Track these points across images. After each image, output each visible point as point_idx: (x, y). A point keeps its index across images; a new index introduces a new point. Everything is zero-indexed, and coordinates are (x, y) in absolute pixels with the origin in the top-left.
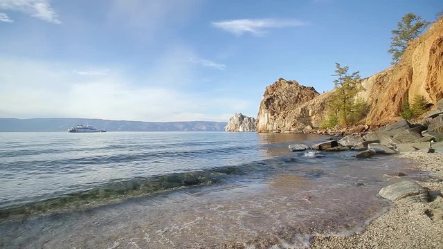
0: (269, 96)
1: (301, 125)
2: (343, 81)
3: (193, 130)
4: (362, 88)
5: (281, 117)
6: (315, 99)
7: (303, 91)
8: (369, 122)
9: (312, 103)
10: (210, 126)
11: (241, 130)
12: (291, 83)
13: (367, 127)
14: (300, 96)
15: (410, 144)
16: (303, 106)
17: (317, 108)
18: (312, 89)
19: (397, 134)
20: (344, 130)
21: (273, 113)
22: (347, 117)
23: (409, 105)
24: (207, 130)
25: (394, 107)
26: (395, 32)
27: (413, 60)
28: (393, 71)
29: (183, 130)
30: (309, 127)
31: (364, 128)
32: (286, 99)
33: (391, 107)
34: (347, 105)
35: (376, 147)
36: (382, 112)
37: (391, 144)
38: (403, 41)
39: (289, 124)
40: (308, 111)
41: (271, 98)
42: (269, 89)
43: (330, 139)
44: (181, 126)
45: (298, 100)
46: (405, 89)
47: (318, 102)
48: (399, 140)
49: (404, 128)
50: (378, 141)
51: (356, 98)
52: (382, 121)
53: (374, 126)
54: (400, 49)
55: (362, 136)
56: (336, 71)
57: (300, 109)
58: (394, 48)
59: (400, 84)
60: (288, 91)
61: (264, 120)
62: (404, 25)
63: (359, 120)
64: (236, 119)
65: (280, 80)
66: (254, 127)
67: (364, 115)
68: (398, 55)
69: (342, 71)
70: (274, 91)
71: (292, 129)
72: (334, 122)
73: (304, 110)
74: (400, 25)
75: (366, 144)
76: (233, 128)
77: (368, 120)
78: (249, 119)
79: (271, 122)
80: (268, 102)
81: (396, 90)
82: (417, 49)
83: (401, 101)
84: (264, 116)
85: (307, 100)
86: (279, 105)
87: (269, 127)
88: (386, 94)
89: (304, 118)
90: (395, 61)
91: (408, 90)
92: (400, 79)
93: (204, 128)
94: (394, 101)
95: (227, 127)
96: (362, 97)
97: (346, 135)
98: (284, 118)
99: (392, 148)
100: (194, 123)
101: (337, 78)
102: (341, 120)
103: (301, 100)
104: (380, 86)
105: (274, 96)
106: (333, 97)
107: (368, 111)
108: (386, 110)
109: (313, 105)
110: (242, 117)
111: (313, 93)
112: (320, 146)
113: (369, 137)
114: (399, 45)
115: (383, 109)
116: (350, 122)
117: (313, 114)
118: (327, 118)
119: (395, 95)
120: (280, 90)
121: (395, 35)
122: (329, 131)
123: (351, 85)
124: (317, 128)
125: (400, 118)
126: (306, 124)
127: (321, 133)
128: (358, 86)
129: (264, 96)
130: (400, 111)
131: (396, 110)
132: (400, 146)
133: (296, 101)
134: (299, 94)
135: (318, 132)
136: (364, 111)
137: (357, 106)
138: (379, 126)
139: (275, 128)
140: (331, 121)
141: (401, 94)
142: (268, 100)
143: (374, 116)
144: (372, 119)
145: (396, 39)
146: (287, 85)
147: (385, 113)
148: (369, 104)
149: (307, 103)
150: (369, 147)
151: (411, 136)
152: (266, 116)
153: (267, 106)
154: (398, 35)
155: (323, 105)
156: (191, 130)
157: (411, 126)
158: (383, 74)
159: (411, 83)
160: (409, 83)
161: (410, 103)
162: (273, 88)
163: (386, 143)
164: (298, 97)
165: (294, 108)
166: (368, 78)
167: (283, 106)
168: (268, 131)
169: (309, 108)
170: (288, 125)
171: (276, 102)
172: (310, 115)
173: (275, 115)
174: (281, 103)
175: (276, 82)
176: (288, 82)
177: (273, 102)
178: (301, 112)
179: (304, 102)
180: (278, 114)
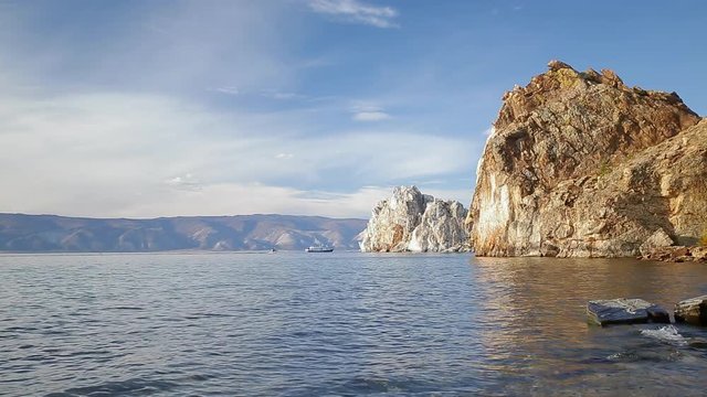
0: (513, 128)
1: (632, 231)
3: (247, 247)
5: (557, 202)
6: (682, 138)
7: (638, 108)
9: (670, 153)
10: (305, 229)
11: (415, 244)
12: (593, 79)
14: (626, 125)
16: (639, 160)
17: (690, 169)
18: (673, 99)
21: (528, 188)
24: (298, 246)
29: (209, 246)
30: (660, 238)
32: (575, 137)
39: (587, 225)
40: (658, 179)
41: (523, 134)
42: (516, 102)
44: (201, 233)
45: (619, 140)
47: (694, 148)
57: (627, 171)
60: (585, 109)
61: (496, 211)
64: (397, 208)
65: (554, 68)
66: (460, 239)
70: (533, 106)
71: (600, 244)
73: (643, 177)
76: (388, 239)
78: (445, 206)
79: (522, 217)
80: (512, 150)
84: (497, 196)
85: (654, 141)
86: (552, 158)
87: (517, 237)
89: (643, 203)
93: (284, 239)
95: (365, 235)
98: (569, 204)
100: (251, 222)
103: (629, 140)
105: (534, 125)
109: (675, 157)
110: (420, 202)
111: (676, 113)
117: (676, 188)
120: (554, 105)
124: (692, 242)
126: (648, 225)
129: (498, 125)
133: (614, 145)
134: (623, 118)
135: (697, 254)
139: (536, 239)
142: (511, 139)
146: (579, 85)
149: (651, 150)
152: (504, 196)
153: (509, 166)
156: (238, 245)
162: (530, 99)
164: (619, 128)
165: (607, 167)
167: (564, 162)
168: (513, 249)
169: (660, 167)
170: (584, 228)
171: (540, 147)
172: (665, 193)
173: (538, 191)
174: (559, 150)
175: (541, 78)
176: (582, 76)
177: (529, 147)
178: (632, 184)
179: (640, 147)
180: (548, 190)
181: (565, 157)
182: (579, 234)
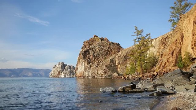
0: (85, 49)
1: (110, 73)
2: (139, 40)
3: (20, 77)
4: (153, 46)
5: (95, 66)
6: (120, 53)
7: (112, 46)
8: (157, 70)
9: (118, 56)
10: (36, 72)
11: (63, 76)
12: (102, 39)
13: (156, 74)
14: (109, 50)
15: (183, 86)
16: (112, 57)
17: (122, 59)
18: (119, 45)
19: (175, 79)
20: (141, 76)
21: (88, 63)
22: (143, 66)
23: (182, 59)
24: (34, 76)
25: (172, 60)
26: (173, 8)
27: (184, 28)
28: (171, 34)
29: (10, 76)
30: (116, 74)
31: (154, 75)
32: (99, 52)
33: (171, 60)
34: (142, 58)
35: (161, 89)
36: (165, 63)
37: (172, 87)
38: (177, 15)
39: (101, 71)
40: (115, 62)
41: (88, 51)
42: (86, 44)
43: (131, 83)
44: (7, 73)
45: (108, 53)
46: (179, 47)
47: (122, 55)
48: (176, 84)
49: (179, 75)
50: (163, 85)
51: (148, 52)
52: (166, 69)
53: (161, 73)
54: (176, 20)
55: (153, 80)
56: (135, 33)
57: (109, 60)
58: (172, 19)
59: (176, 44)
60: (101, 46)
61: (81, 68)
62: (178, 4)
63: (151, 69)
64: (59, 67)
65: (95, 37)
66: (73, 74)
67: (154, 65)
68: (174, 24)
69: (139, 33)
70: (90, 45)
71: (104, 75)
72: (133, 70)
73: (112, 61)
74: (175, 3)
75: (155, 86)
76: (56, 74)
77: (157, 69)
78: (70, 67)
79: (87, 69)
80: (85, 54)
81: (174, 48)
82: (186, 21)
83: (177, 56)
84: (82, 65)
85: (115, 53)
86: (94, 56)
87: (86, 74)
88: (168, 50)
89: (112, 67)
90: (173, 28)
91: (181, 48)
92: (176, 41)
93: (30, 74)
94: (173, 55)
95: (51, 73)
96: (153, 52)
97: (142, 80)
98: (97, 66)
99: (172, 89)
100: (21, 70)
101: (136, 37)
102: (138, 69)
103: (110, 53)
104: (164, 45)
105: (90, 49)
106: (133, 51)
107: (156, 62)
108: (168, 62)
109: (119, 57)
110: (64, 66)
111: (119, 48)
112: (123, 89)
113: (157, 81)
114: (175, 17)
115: (166, 61)
116: (145, 70)
117: (119, 63)
118: (129, 67)
119: (173, 51)
120: (94, 45)
121: (172, 10)
122: (131, 77)
123: (145, 43)
124: (122, 75)
125: (176, 67)
126: (113, 71)
127: (125, 78)
128: (150, 44)
129: (82, 48)
130: (177, 63)
131: (174, 62)
132: (177, 88)
133: (107, 54)
134: (108, 48)
135: (123, 77)
136: (154, 62)
137: (149, 58)
138: (164, 73)
139: (90, 74)
140: (132, 69)
141: (177, 51)
142: (85, 52)
143: (160, 66)
144: (159, 68)
145: (173, 13)
146: (100, 41)
147: (167, 64)
148: (157, 57)
149: (114, 55)
150: (157, 89)
151: (183, 80)
152: (83, 64)
153: (84, 58)
154: (174, 11)
155: (126, 57)
157: (183, 73)
158: (166, 36)
159: (183, 43)
160: (181, 43)
161: (182, 57)
162: (90, 42)
163: (168, 86)
164: (108, 50)
165: (105, 59)
166: (156, 39)
167: (96, 57)
168: (85, 77)
169: (116, 59)
170: (100, 72)
171: (91, 54)
172: (117, 64)
173: (91, 64)
174: (95, 54)
175: (92, 38)
176: (100, 39)
177: (89, 54)
178: (110, 62)
179: (112, 54)
180: (93, 64)
181: (97, 56)
182: (99, 73)
